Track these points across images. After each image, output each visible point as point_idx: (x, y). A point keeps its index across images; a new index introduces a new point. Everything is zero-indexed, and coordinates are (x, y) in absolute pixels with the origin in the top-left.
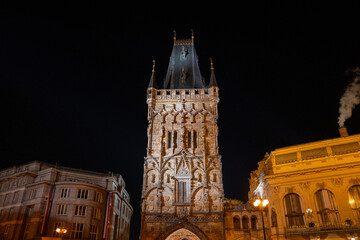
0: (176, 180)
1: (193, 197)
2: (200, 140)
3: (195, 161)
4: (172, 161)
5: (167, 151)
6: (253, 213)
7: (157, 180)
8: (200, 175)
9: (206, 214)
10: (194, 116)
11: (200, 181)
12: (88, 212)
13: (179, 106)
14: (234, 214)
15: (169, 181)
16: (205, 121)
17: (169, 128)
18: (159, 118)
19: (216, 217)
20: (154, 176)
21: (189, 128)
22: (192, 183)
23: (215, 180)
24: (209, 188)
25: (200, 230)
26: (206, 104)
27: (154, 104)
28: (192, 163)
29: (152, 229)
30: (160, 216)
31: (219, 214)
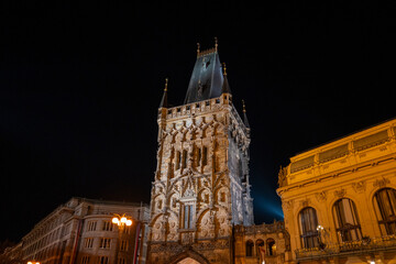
0: (182, 204)
1: (199, 221)
2: (210, 156)
3: (202, 180)
4: (179, 183)
5: (175, 172)
6: (269, 236)
7: (163, 205)
8: (207, 196)
9: (212, 240)
10: (204, 131)
11: (207, 202)
12: (112, 245)
13: (189, 122)
14: (247, 238)
15: (175, 206)
16: (214, 134)
17: (179, 147)
18: (169, 138)
19: (223, 243)
20: (161, 202)
21: (199, 144)
22: (199, 206)
23: (223, 200)
24: (216, 209)
25: (205, 259)
26: (218, 115)
27: (164, 125)
28: (199, 183)
29: (157, 259)
30: (164, 245)
31: (226, 239)
